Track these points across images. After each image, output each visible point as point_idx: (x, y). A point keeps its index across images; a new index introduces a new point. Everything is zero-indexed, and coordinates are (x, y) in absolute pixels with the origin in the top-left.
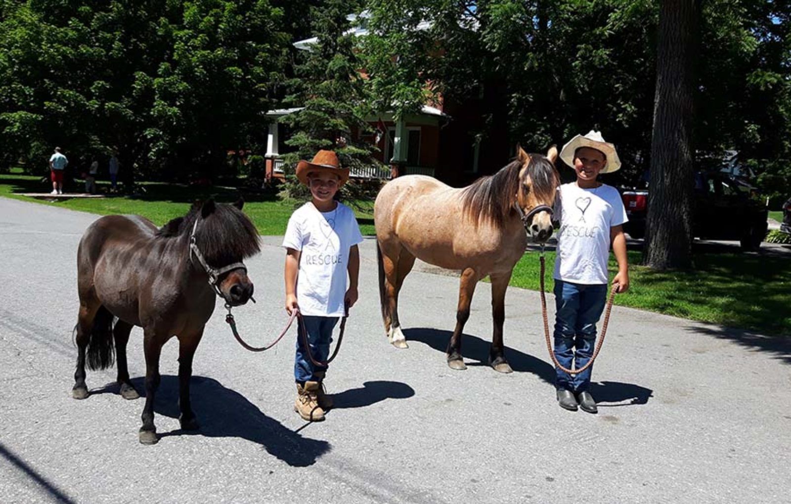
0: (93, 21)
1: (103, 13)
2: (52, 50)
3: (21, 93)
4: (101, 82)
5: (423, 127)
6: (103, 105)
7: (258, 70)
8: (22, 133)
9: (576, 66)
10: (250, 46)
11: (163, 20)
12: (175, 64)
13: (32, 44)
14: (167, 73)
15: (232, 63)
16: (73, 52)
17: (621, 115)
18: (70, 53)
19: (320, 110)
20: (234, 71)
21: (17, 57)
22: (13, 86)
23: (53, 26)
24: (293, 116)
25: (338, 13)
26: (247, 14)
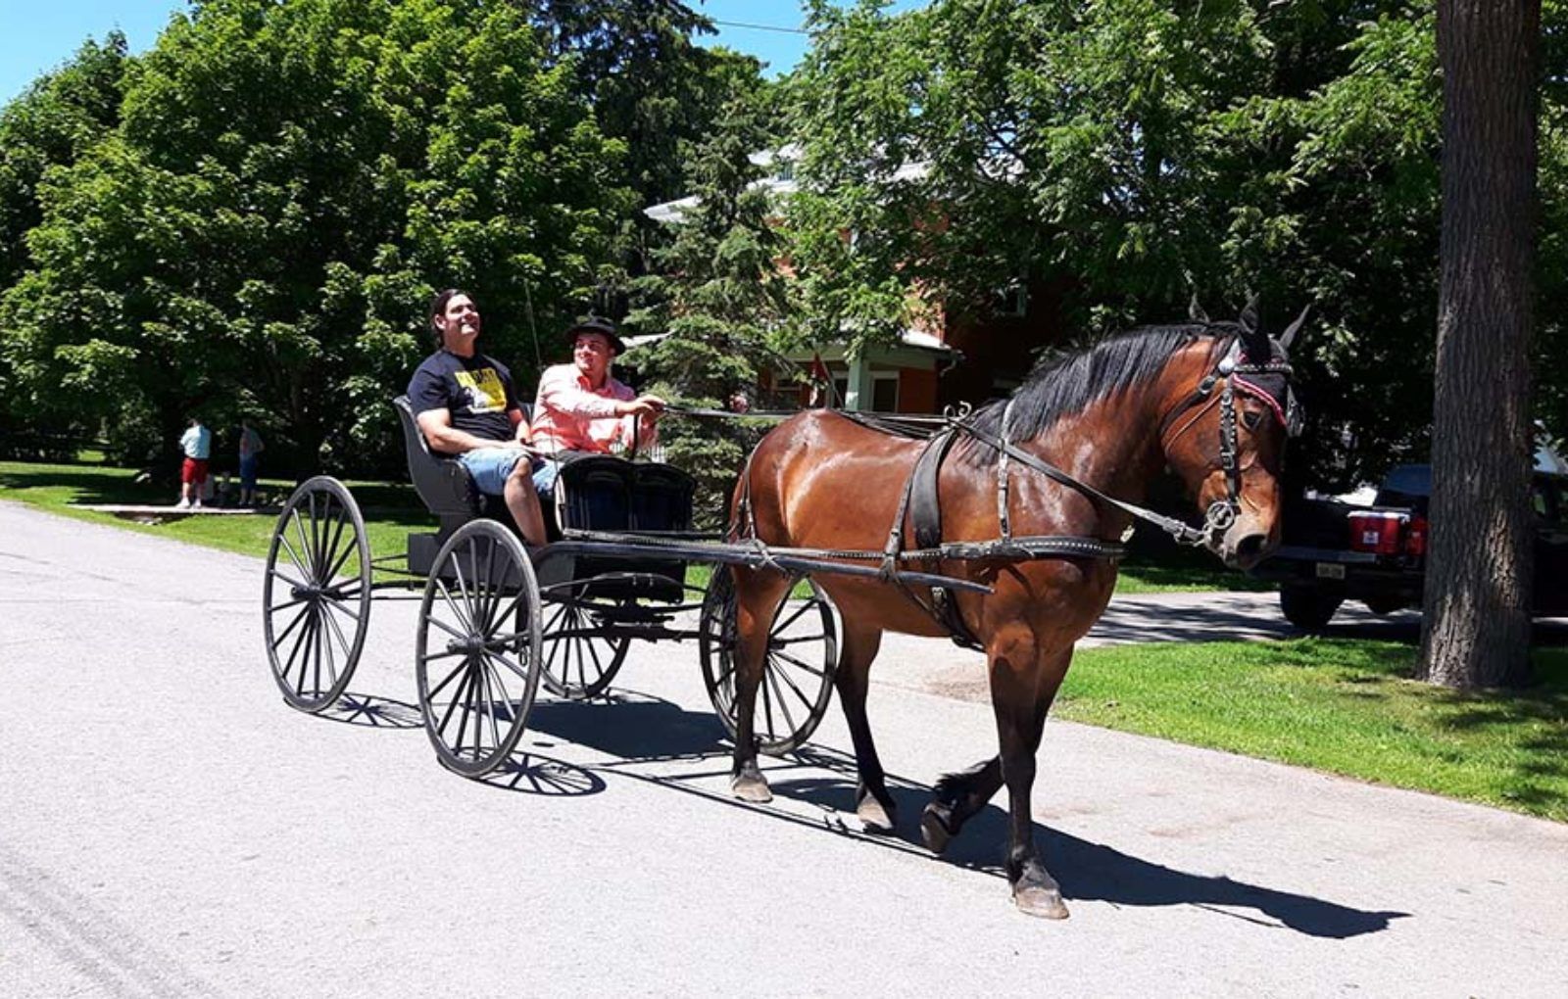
0: (247, 160)
1: (266, 146)
2: (163, 219)
3: (99, 305)
4: (258, 283)
5: (905, 372)
6: (258, 329)
7: (576, 260)
8: (96, 386)
9: (1228, 250)
10: (560, 213)
11: (385, 160)
12: (407, 247)
13: (123, 206)
14: (392, 265)
15: (524, 245)
16: (204, 224)
17: (1322, 350)
18: (199, 224)
19: (699, 339)
20: (527, 262)
21: (93, 233)
22: (84, 291)
23: (166, 172)
24: (645, 351)
25: (740, 144)
26: (556, 149)
